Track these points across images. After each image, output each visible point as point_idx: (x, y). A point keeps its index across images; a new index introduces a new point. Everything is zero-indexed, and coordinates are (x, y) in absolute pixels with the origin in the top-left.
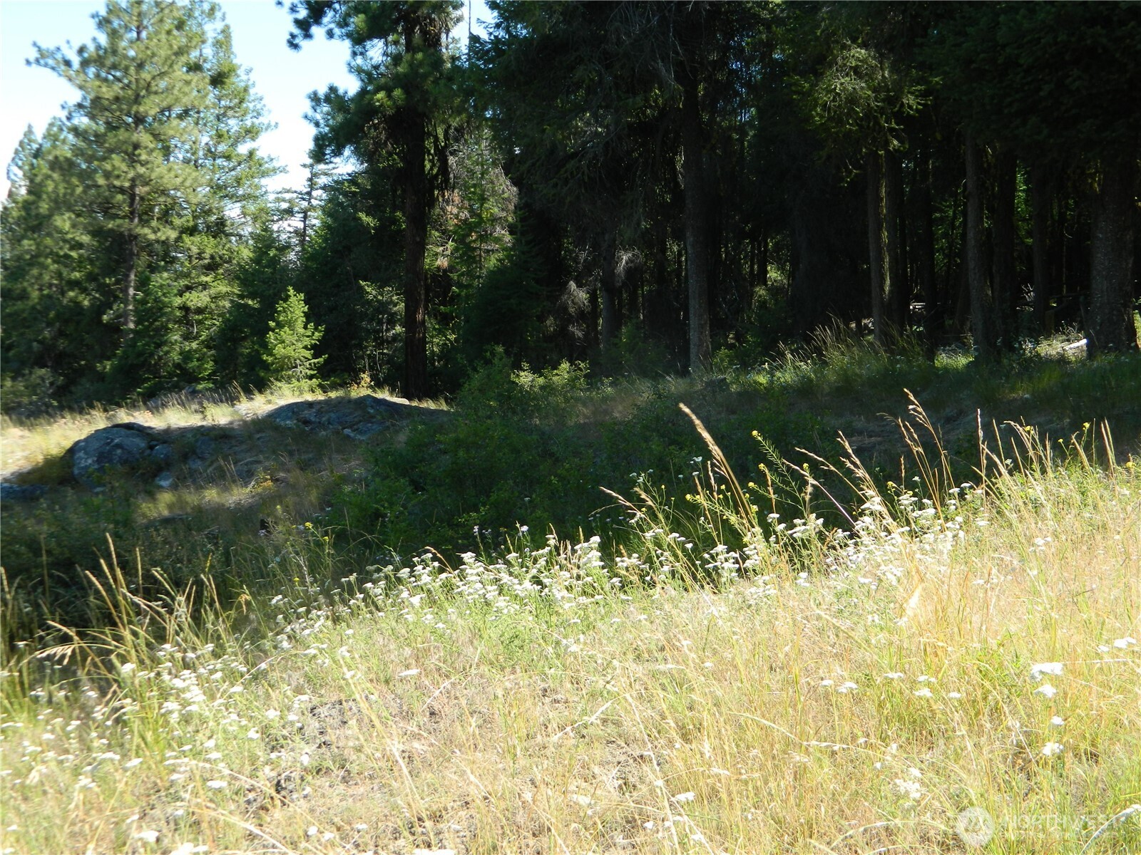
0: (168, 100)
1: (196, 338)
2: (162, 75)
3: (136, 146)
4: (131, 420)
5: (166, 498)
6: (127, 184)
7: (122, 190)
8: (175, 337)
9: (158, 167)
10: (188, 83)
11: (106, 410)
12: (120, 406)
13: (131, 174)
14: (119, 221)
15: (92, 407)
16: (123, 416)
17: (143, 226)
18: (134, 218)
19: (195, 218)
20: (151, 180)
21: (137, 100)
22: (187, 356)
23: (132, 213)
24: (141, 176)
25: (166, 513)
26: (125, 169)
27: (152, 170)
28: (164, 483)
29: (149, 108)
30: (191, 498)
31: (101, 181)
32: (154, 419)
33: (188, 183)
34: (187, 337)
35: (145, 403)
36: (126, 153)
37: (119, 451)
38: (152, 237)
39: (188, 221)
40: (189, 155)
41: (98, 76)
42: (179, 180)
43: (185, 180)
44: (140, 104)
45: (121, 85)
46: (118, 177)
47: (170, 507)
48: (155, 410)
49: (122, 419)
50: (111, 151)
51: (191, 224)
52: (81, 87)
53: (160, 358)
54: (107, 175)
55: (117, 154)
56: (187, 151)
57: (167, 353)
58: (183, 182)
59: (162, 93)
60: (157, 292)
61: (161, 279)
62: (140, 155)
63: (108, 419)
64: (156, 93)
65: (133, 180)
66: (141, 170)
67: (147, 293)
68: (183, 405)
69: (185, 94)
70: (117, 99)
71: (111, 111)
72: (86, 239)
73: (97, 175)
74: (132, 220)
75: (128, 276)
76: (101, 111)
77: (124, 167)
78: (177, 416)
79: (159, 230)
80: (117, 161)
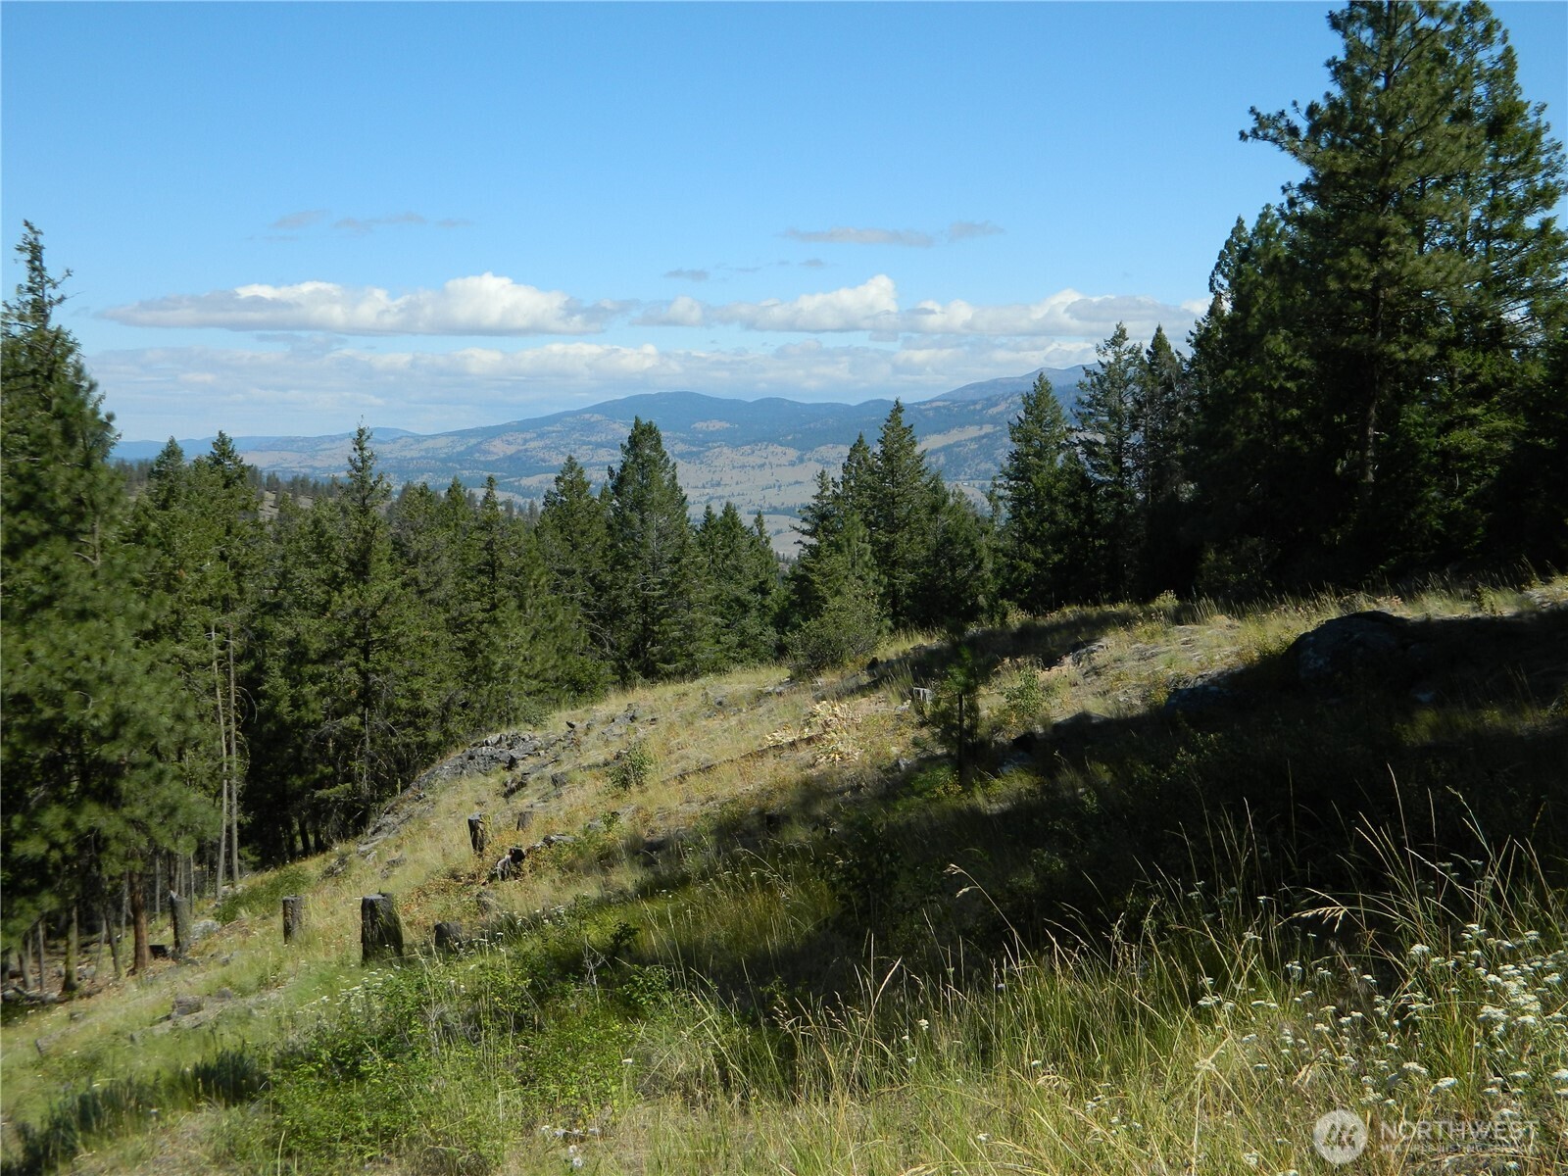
0: (1428, 165)
1: (1460, 494)
2: (1419, 132)
3: (1382, 233)
4: (1374, 607)
5: (1427, 717)
6: (1368, 287)
7: (1360, 294)
8: (1434, 494)
9: (1412, 259)
10: (1455, 138)
11: (1338, 595)
12: (1358, 589)
13: (1374, 273)
14: (1355, 338)
15: (1322, 590)
16: (1364, 604)
17: (1389, 342)
18: (1376, 331)
19: (1459, 326)
20: (1402, 278)
21: (1384, 169)
22: (1450, 519)
23: (1374, 325)
24: (1389, 273)
25: (1428, 738)
26: (1366, 266)
27: (1404, 264)
28: (1424, 697)
29: (1402, 178)
30: (1465, 721)
31: (1333, 285)
32: (1405, 609)
33: (1452, 279)
34: (1449, 492)
35: (1393, 585)
36: (1367, 244)
37: (1360, 650)
38: (1401, 356)
39: (1449, 330)
40: (1451, 239)
41: (1332, 144)
42: (1441, 275)
43: (1450, 273)
44: (1389, 175)
45: (1361, 152)
46: (1357, 278)
47: (1434, 730)
48: (1408, 596)
49: (1360, 606)
50: (1347, 243)
51: (1453, 334)
52: (1309, 162)
53: (1412, 523)
54: (1341, 276)
55: (1357, 246)
56: (1449, 233)
57: (1422, 515)
58: (1444, 279)
59: (1419, 156)
60: (1409, 431)
61: (1414, 413)
62: (1388, 244)
63: (1342, 606)
64: (1411, 157)
65: (1376, 280)
66: (1390, 265)
67: (1395, 433)
68: (1447, 588)
69: (1452, 154)
70: (1357, 172)
71: (1349, 189)
72: (1306, 364)
73: (1330, 278)
74: (1373, 335)
75: (1367, 411)
76: (1335, 191)
77: (1365, 264)
78: (1439, 604)
79: (1411, 346)
80: (1357, 257)
